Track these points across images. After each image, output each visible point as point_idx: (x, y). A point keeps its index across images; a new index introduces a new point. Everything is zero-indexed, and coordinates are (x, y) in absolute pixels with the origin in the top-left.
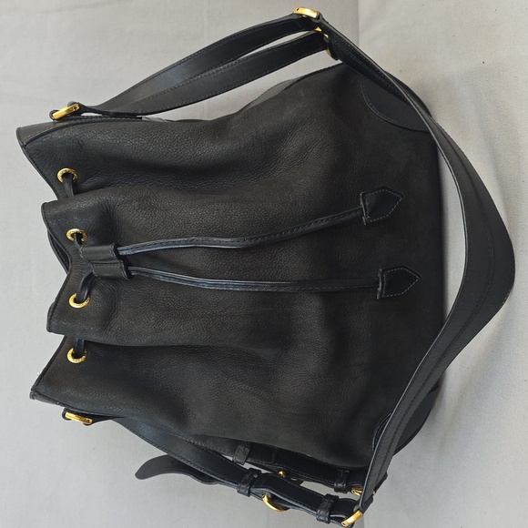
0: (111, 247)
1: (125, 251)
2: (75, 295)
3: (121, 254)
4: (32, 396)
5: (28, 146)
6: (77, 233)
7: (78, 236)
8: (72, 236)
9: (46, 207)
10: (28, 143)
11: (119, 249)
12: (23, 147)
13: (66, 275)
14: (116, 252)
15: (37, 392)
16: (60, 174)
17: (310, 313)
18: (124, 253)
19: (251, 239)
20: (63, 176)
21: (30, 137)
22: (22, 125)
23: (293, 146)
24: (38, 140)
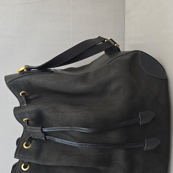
0: (40, 128)
1: (45, 130)
2: (26, 142)
3: (43, 131)
5: (9, 84)
6: (27, 120)
7: (28, 121)
8: (25, 120)
9: (16, 109)
10: (9, 82)
11: (43, 129)
12: (7, 84)
16: (21, 94)
18: (45, 131)
19: (96, 129)
20: (22, 94)
21: (10, 80)
22: (7, 75)
23: (113, 87)
24: (13, 81)
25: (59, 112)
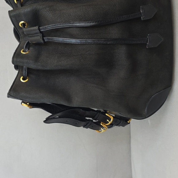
0: (37, 27)
1: (43, 29)
2: (23, 50)
4: (8, 97)
6: (23, 23)
7: (24, 25)
8: (21, 25)
11: (41, 28)
13: (19, 43)
14: (39, 29)
15: (10, 95)
17: (121, 53)
25: (56, 10)
